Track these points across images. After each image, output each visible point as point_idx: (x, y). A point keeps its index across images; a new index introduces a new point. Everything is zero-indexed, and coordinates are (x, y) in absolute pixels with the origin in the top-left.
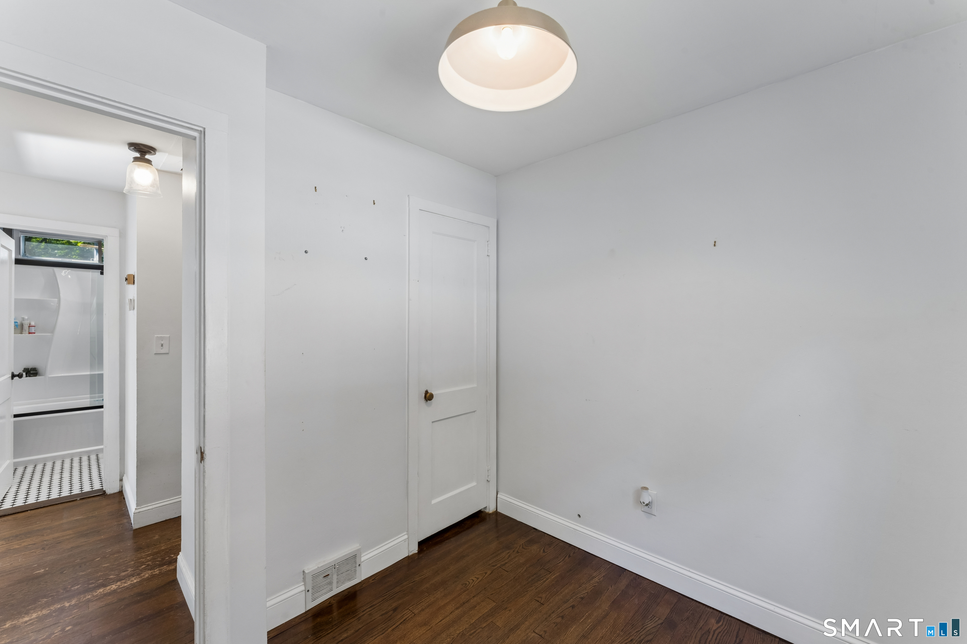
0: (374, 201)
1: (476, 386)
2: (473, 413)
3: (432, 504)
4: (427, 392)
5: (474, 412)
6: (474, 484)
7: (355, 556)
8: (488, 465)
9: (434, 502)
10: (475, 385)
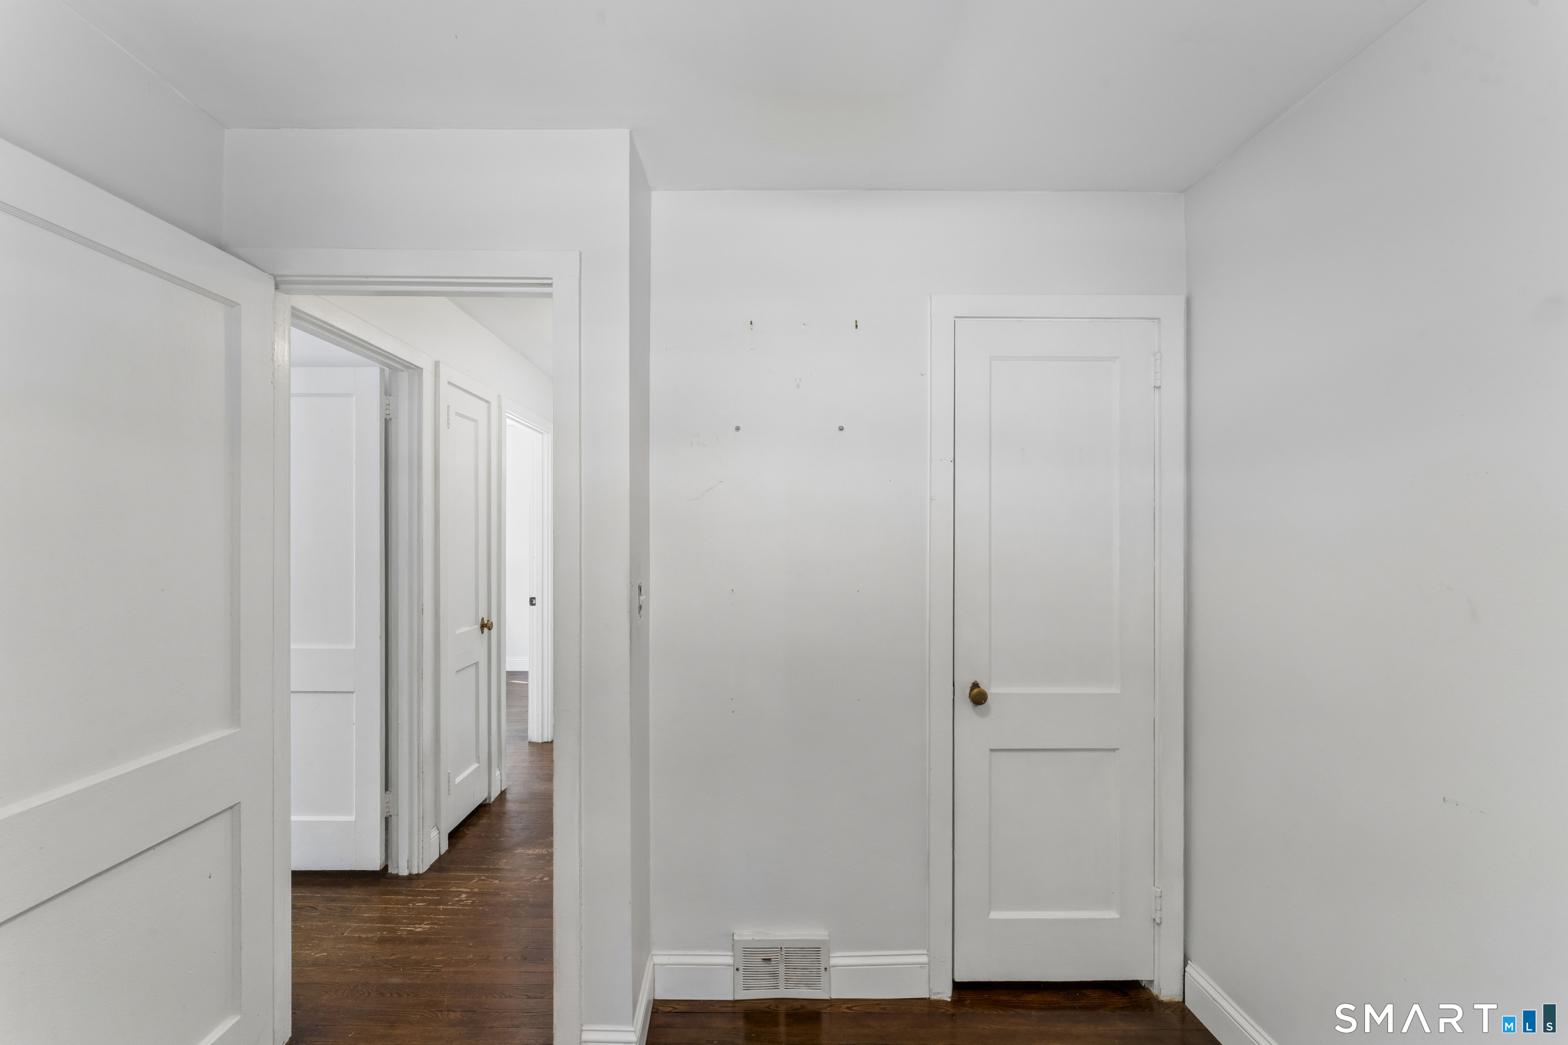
0: (856, 321)
1: (1118, 692)
2: (1111, 754)
3: (990, 917)
4: (975, 685)
5: (1114, 750)
6: (1113, 914)
7: (817, 950)
8: (1156, 885)
9: (994, 915)
10: (1116, 690)
